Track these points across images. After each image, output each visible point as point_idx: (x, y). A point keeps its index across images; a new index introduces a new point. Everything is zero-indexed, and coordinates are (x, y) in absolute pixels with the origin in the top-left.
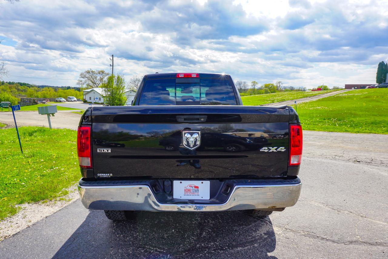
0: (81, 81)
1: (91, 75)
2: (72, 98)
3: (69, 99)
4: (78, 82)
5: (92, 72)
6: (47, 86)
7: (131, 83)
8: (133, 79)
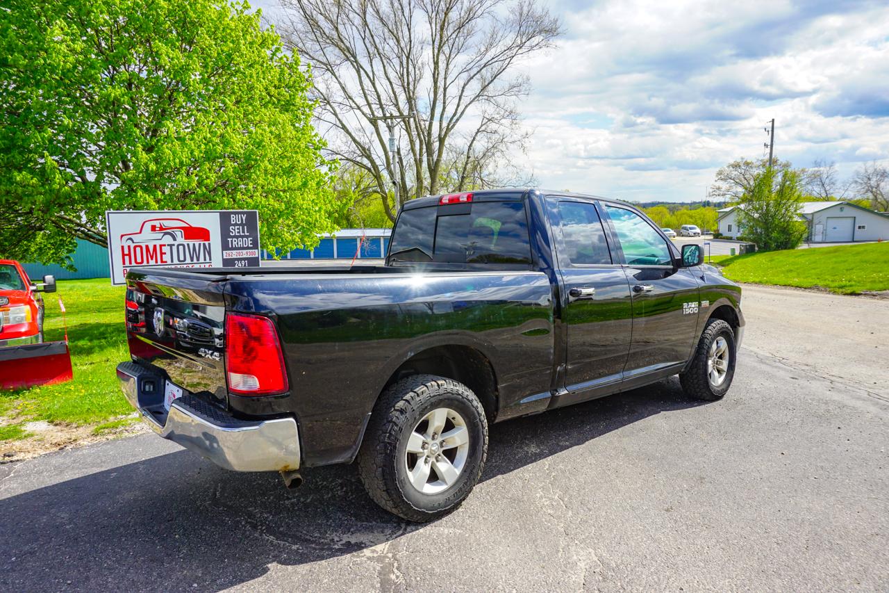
0: (719, 189)
1: (743, 171)
2: (691, 228)
3: (684, 232)
4: (711, 190)
5: (747, 164)
6: (663, 203)
7: (856, 182)
8: (863, 171)
